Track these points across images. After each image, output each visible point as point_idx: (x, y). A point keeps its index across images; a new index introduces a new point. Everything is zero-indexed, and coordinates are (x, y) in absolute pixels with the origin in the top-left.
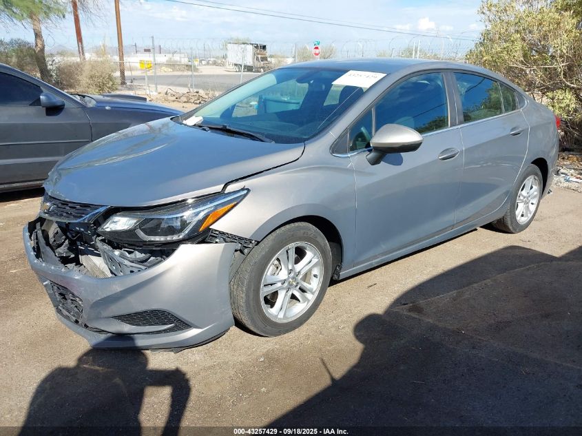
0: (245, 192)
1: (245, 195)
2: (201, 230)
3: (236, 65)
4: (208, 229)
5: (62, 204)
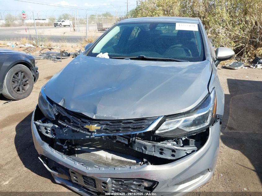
2: (213, 116)
4: (216, 116)
5: (112, 123)
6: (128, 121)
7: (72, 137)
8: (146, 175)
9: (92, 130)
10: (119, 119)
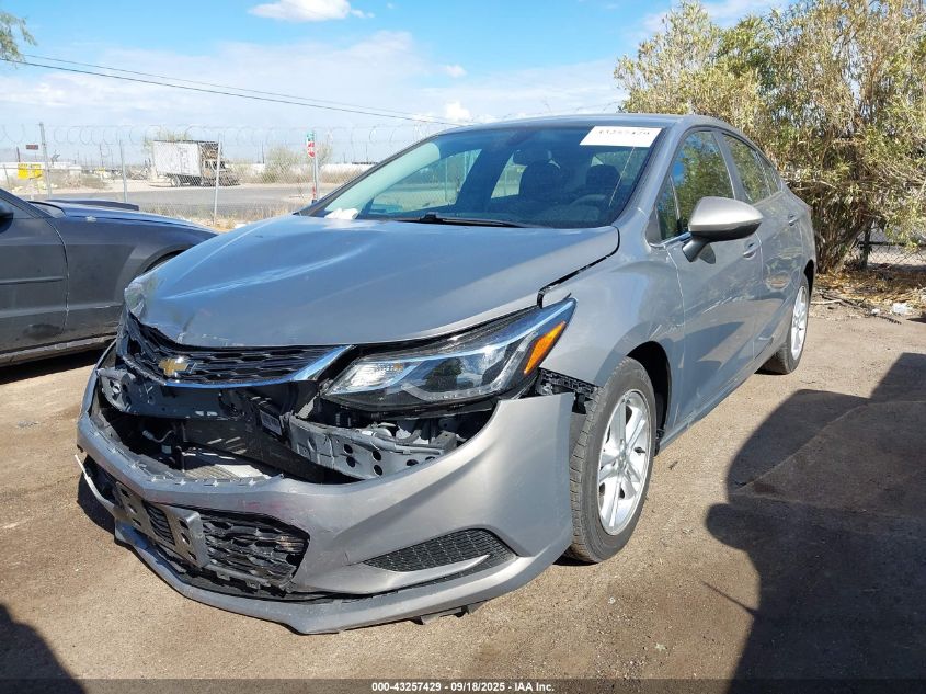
0: (570, 304)
1: (572, 311)
2: (525, 372)
3: (169, 175)
4: (537, 370)
5: (217, 356)
6: (253, 354)
7: (164, 409)
8: (271, 506)
9: (169, 374)
10: (234, 345)
